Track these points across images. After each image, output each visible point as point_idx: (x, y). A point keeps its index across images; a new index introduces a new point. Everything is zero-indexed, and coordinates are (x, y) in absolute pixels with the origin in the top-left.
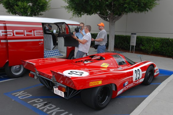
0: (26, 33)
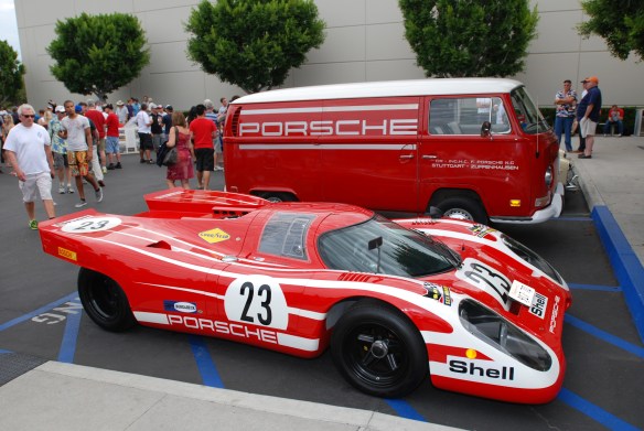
0: (365, 127)
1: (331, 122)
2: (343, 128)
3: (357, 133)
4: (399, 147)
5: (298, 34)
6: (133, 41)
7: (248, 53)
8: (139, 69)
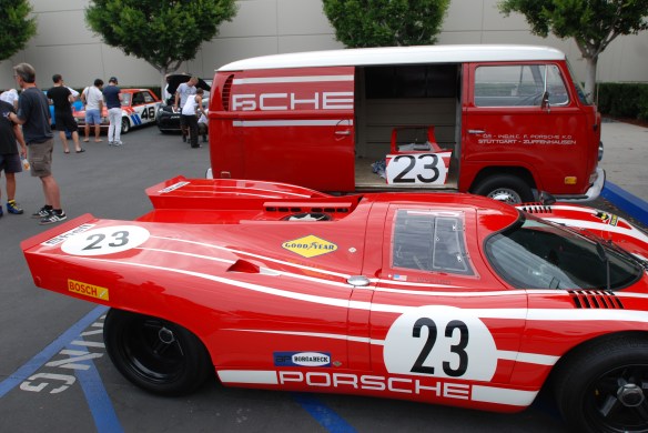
0: (293, 101)
1: (253, 96)
2: (268, 102)
3: (285, 108)
4: (333, 123)
5: (212, 5)
6: (15, 8)
7: (157, 24)
8: (25, 40)
